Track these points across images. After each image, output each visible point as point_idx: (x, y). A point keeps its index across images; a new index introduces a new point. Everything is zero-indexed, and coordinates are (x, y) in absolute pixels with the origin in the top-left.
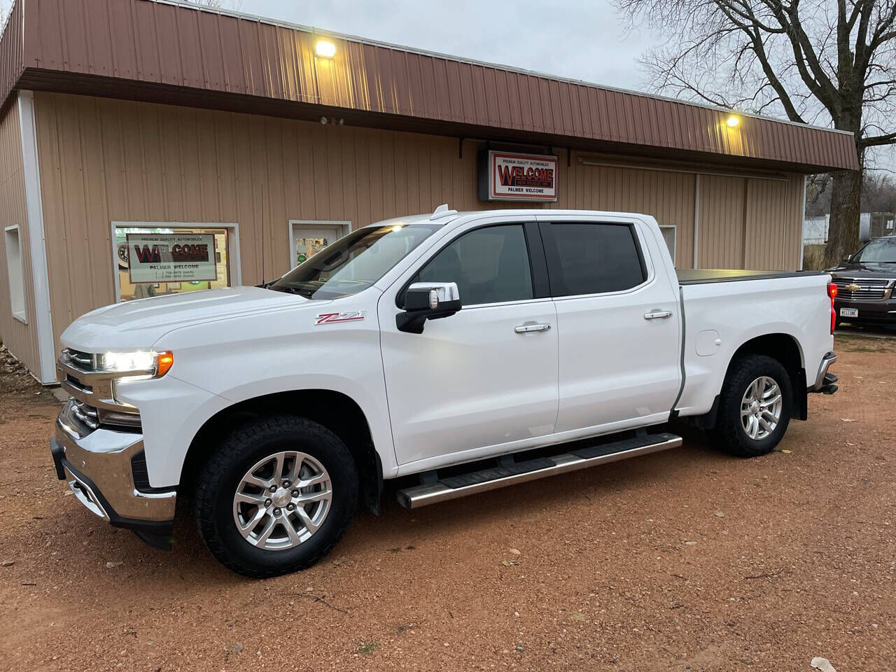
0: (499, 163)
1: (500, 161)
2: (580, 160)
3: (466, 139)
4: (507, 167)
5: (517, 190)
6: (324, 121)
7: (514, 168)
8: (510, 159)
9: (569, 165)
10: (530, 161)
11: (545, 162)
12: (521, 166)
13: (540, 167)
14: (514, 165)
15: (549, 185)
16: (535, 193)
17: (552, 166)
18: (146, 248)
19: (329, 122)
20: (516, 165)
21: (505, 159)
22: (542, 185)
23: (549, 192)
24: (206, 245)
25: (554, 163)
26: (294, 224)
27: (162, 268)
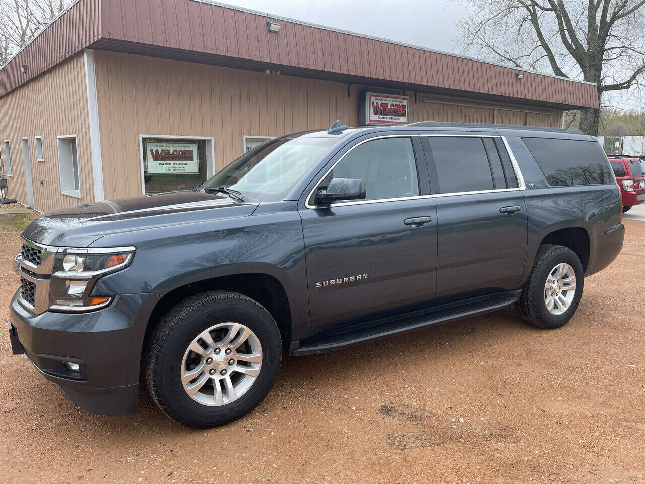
0: (373, 100)
1: (373, 99)
2: (422, 99)
3: (353, 84)
4: (377, 103)
5: (383, 118)
6: (268, 72)
7: (382, 104)
8: (380, 98)
9: (415, 103)
10: (392, 99)
11: (401, 100)
12: (386, 102)
13: (398, 104)
14: (382, 102)
15: (403, 116)
16: (395, 121)
17: (405, 103)
18: (157, 151)
19: (271, 72)
20: (383, 102)
21: (376, 98)
22: (399, 115)
23: (403, 120)
24: (192, 151)
25: (407, 101)
26: (246, 138)
27: (166, 164)
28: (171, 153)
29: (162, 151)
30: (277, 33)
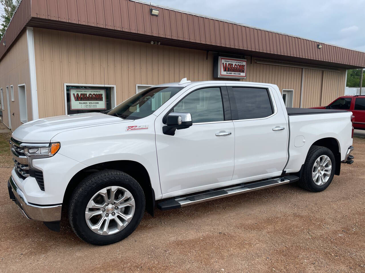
0: (223, 62)
2: (256, 61)
3: (210, 52)
4: (226, 64)
5: (230, 73)
6: (152, 43)
8: (227, 60)
9: (251, 64)
10: (235, 61)
11: (241, 62)
12: (232, 63)
13: (240, 64)
15: (243, 72)
16: (237, 75)
17: (244, 63)
18: (78, 94)
19: (154, 43)
20: (230, 63)
21: (225, 60)
22: (240, 71)
23: (243, 74)
24: (102, 94)
25: (246, 62)
26: (138, 86)
27: (84, 103)
28: (88, 96)
29: (81, 94)
30: (157, 16)
